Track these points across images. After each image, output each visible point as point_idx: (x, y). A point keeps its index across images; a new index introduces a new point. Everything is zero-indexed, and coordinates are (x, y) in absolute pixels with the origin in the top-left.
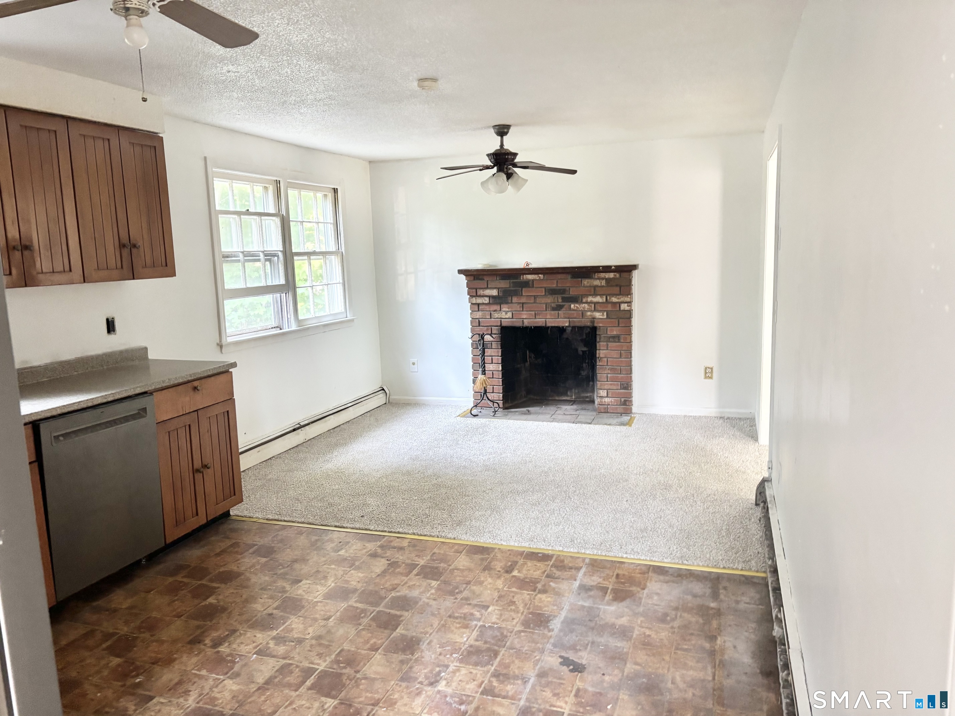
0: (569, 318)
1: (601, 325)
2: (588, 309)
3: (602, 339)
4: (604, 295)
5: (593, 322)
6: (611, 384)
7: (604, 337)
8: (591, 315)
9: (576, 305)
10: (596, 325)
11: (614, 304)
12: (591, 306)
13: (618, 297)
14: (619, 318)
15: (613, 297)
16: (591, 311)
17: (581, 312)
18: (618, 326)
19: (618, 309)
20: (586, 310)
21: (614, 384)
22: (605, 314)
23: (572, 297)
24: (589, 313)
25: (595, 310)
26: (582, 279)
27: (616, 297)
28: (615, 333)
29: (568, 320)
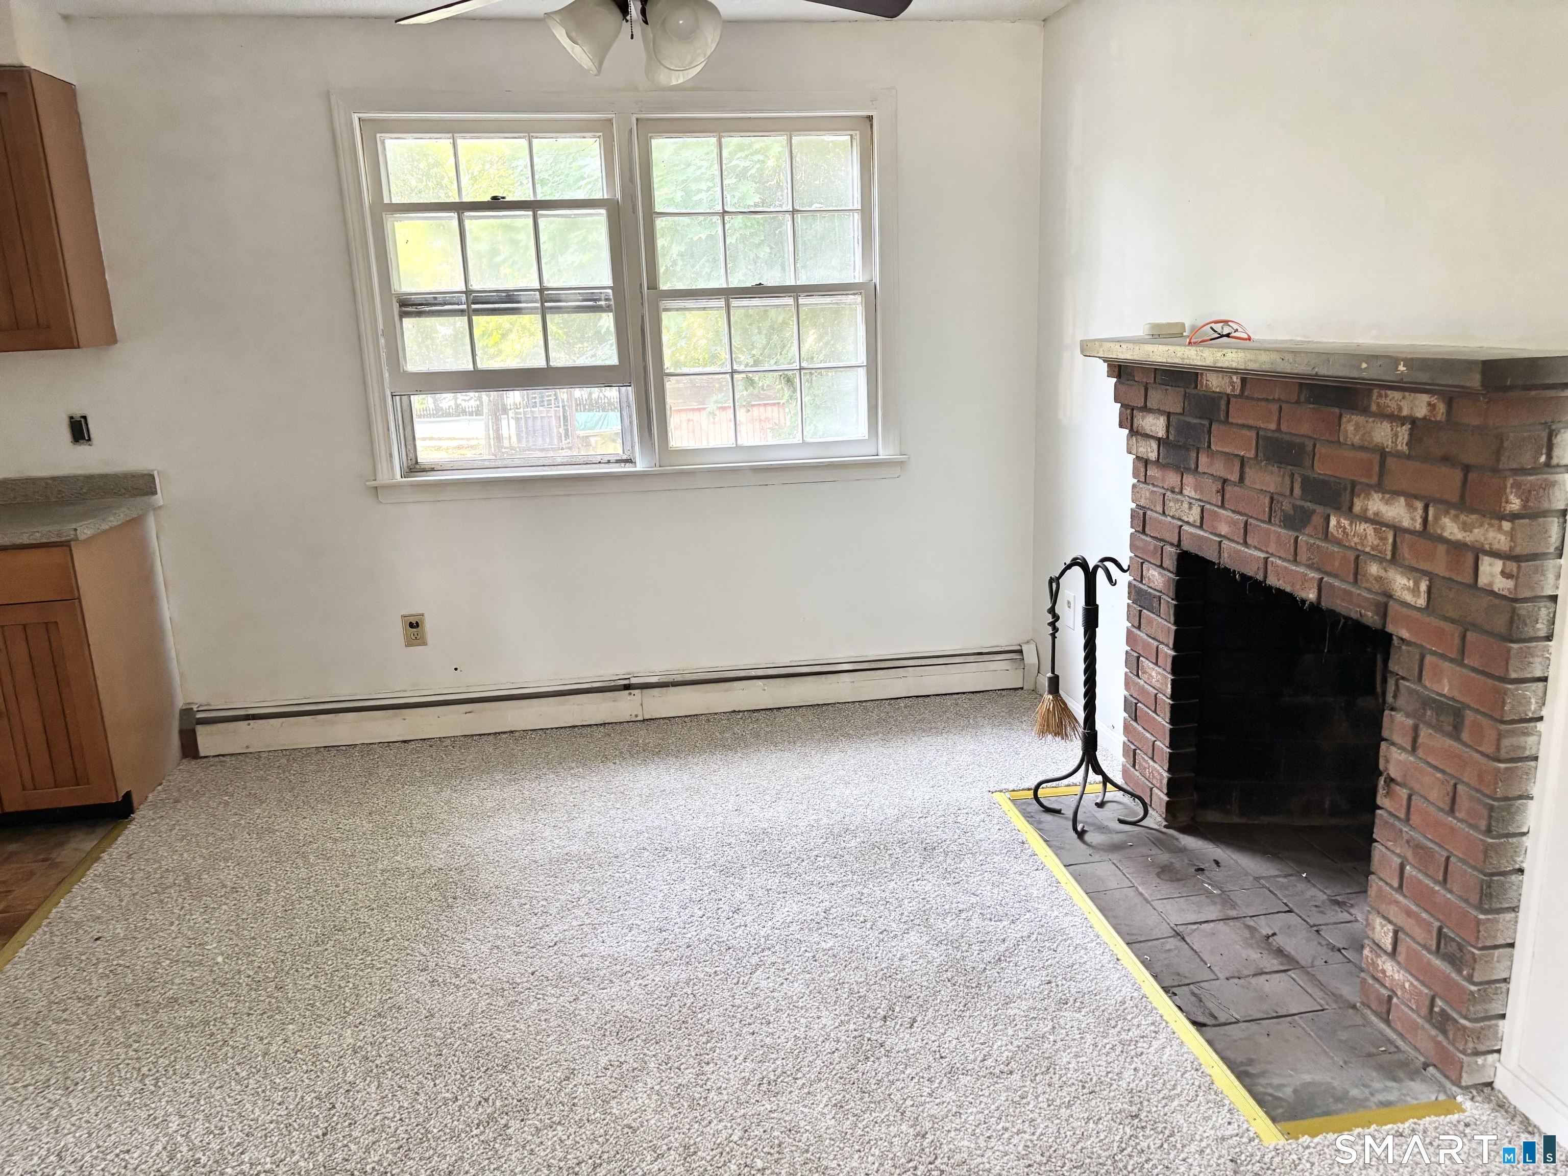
0: (1318, 570)
1: (1405, 634)
2: (1373, 549)
3: (1401, 702)
4: (1416, 497)
5: (1383, 611)
6: (1409, 913)
7: (1411, 691)
8: (1379, 579)
9: (1343, 521)
10: (1390, 629)
11: (1457, 547)
12: (1383, 539)
13: (1463, 517)
14: (1466, 626)
15: (1447, 513)
16: (1381, 560)
17: (1351, 556)
18: (1461, 663)
19: (1468, 580)
20: (1368, 549)
21: (1417, 917)
22: (1423, 587)
23: (1324, 482)
24: (1374, 569)
25: (1395, 560)
26: (1343, 411)
27: (1455, 518)
28: (1446, 691)
29: (1317, 576)
